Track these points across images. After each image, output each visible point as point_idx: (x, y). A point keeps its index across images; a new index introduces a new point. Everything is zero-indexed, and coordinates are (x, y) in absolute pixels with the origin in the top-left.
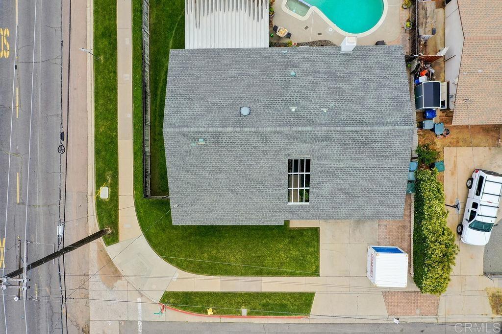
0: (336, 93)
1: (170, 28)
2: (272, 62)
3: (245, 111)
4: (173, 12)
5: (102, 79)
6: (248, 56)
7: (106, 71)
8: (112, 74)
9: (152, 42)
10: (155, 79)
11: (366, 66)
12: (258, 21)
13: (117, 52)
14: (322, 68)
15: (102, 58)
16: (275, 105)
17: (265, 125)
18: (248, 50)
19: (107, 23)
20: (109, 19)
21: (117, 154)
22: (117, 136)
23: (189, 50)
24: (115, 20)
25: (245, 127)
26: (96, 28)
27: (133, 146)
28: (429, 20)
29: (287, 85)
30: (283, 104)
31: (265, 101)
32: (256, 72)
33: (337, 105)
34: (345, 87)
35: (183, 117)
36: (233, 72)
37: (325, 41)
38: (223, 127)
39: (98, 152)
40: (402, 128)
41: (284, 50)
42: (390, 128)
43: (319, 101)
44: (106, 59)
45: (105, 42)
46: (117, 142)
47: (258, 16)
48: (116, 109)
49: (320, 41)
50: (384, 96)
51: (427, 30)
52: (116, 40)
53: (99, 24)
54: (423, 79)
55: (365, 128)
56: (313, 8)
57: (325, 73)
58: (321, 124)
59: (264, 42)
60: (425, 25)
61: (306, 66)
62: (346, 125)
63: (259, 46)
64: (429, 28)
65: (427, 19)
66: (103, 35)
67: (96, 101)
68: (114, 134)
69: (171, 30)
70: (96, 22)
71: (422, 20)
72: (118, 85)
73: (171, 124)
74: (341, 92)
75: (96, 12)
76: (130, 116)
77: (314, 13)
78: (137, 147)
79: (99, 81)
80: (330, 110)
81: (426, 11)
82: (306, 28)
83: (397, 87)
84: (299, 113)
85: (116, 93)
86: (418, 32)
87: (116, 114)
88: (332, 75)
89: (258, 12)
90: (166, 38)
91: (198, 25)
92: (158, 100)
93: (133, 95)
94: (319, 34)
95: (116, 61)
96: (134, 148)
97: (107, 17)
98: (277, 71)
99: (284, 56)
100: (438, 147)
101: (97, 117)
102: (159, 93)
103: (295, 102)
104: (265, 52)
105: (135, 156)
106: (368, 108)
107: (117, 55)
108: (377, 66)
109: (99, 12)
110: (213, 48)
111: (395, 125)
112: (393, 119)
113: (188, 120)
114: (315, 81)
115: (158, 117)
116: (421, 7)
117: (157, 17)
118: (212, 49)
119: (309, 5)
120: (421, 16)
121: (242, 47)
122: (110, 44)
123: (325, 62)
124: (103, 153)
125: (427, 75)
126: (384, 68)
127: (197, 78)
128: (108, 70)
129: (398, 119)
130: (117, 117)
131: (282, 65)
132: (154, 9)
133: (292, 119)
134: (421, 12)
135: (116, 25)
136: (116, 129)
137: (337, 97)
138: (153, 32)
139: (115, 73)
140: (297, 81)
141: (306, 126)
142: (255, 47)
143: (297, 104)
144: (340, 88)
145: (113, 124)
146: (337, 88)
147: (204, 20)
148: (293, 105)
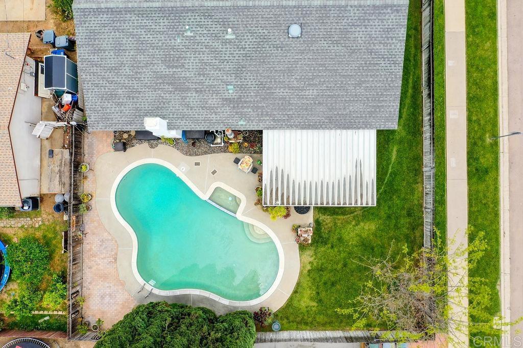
0: (173, 59)
1: (396, 175)
2: (258, 108)
3: (295, 30)
4: (391, 197)
5: (487, 111)
6: (290, 117)
7: (482, 122)
8: (474, 118)
9: (418, 159)
10: (415, 109)
11: (135, 100)
12: (277, 168)
13: (468, 148)
14: (193, 98)
15: (488, 140)
16: (254, 40)
17: (268, 10)
18: (290, 127)
19: (482, 187)
20: (478, 192)
21: (467, 13)
22: (467, 36)
23: (371, 128)
24: (470, 190)
25: (295, 7)
26: (496, 180)
27: (444, 23)
28: (57, 169)
29: (239, 71)
30: (243, 43)
31: (268, 46)
32: (280, 92)
33: (173, 41)
34: (162, 68)
35: (380, 24)
36: (311, 92)
37: (190, 155)
38: (325, 7)
39: (493, 15)
40: (88, 6)
41: (243, 125)
42: (103, 6)
43: (196, 47)
44: (481, 139)
45: (484, 162)
46: (466, 29)
47: (277, 174)
48: (468, 72)
49: (197, 155)
50: (112, 54)
51: (59, 157)
52: (469, 165)
53: (492, 187)
54: (67, 98)
55: (136, 5)
56: (205, 197)
57: (188, 89)
58: (193, 11)
59: (268, 137)
60: (61, 163)
61: (213, 101)
62: (161, 10)
63: (276, 132)
64: (57, 158)
65: (60, 171)
66: (486, 171)
67: (495, 83)
68: (470, 39)
69: (394, 174)
70: (496, 189)
71: (66, 170)
72: (465, 104)
73: (397, 11)
74: (169, 61)
75: (496, 202)
76: (450, 63)
77: (205, 193)
78: (440, 21)
79: (492, 110)
80: (181, 33)
81: (60, 181)
82: (214, 172)
83: (95, 68)
84: (223, 29)
85: (468, 93)
86: (71, 154)
87: (468, 65)
88: (180, 87)
89: (277, 179)
90: (400, 163)
91: (358, 165)
92: (411, 81)
93: (445, 90)
94: (197, 164)
95: (468, 137)
96: (444, 19)
97: (481, 195)
98: (252, 94)
99: (242, 116)
101: (495, 62)
102: (410, 91)
103: (228, 46)
104: (267, 123)
105: (443, 10)
106: (132, 35)
107: (468, 145)
108: (121, 100)
109: (492, 203)
110: (338, 131)
111: (97, 9)
112: (99, 19)
113: (373, 17)
114: (202, 78)
116: (67, 186)
117: (412, 192)
118: (339, 128)
119: (210, 202)
120: (67, 174)
121: (299, 131)
122: (477, 159)
123: (187, 106)
124: (486, 13)
125: (62, 106)
126: (112, 96)
127: (359, 84)
128: (479, 124)
129: (93, 19)
130: (467, 61)
131: (246, 102)
132: (416, 203)
133: (232, 20)
134: (66, 180)
135: (469, 184)
136: (469, 45)
137: (172, 53)
138: (417, 171)
139: (469, 120)
140: (225, 77)
141: (214, 8)
142: (282, 132)
143: (226, 42)
144: (169, 67)
145: (473, 52)
146: (173, 67)
147: (350, 171)
148: (230, 41)
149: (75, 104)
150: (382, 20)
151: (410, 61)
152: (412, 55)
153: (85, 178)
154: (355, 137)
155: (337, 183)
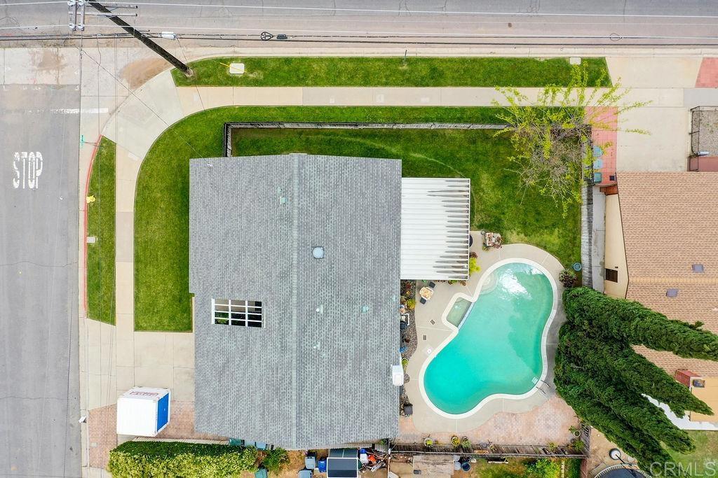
0: (340, 359)
1: (438, 155)
2: (382, 284)
3: (318, 253)
4: (458, 159)
5: (378, 68)
6: (390, 256)
7: (388, 73)
8: (384, 80)
9: (422, 133)
10: (376, 136)
11: (374, 394)
12: (434, 267)
13: (411, 86)
14: (372, 342)
15: (405, 67)
16: (325, 288)
17: (301, 276)
18: (398, 254)
19: (448, 74)
20: (453, 78)
21: (285, 85)
22: (307, 85)
23: (400, 183)
24: (451, 85)
25: (298, 253)
26: (443, 60)
27: (295, 107)
28: (431, 467)
29: (350, 301)
30: (327, 298)
31: (330, 276)
32: (369, 264)
33: (325, 360)
34: (347, 370)
35: (313, 178)
36: (370, 237)
37: (416, 344)
38: (298, 226)
39: (288, 61)
40: (294, 435)
41: (396, 297)
42: (294, 422)
43: (329, 340)
44: (403, 73)
45: (424, 70)
46: (300, 86)
47: (440, 267)
48: (340, 85)
49: (416, 338)
50: (334, 414)
51: (419, 464)
52: (427, 85)
53: (448, 64)
54: (364, 458)
55: (294, 392)
56: (455, 331)
57: (365, 346)
58: (300, 342)
59: (406, 274)
60: (426, 463)
61: (375, 324)
62: (298, 371)
63: (402, 267)
64: (421, 467)
65: (433, 464)
66: (434, 70)
67: (351, 60)
68: (310, 82)
69: (436, 155)
70: (451, 60)
71: (432, 458)
72: (371, 88)
73: (303, 163)
74: (341, 365)
75: (463, 61)
76: (332, 102)
77: (450, 332)
78: (293, 110)
79: (377, 64)
80: (318, 352)
81: (442, 464)
82: (433, 322)
83: (346, 430)
84: (315, 316)
85: (361, 85)
86: (418, 454)
87: (334, 85)
88: (363, 354)
89: (445, 267)
90: (426, 150)
91: (432, 193)
92: (350, 139)
93: (358, 107)
94: (425, 338)
95: (402, 85)
96: (291, 107)
97: (456, 75)
98: (369, 289)
99: (388, 298)
100: (287, 473)
101: (332, 60)
102: (358, 140)
103: (329, 311)
104: (394, 275)
105: (281, 108)
106: (319, 396)
107: (409, 86)
108: (373, 407)
109: (464, 64)
110: (402, 211)
111: (297, 426)
112: (305, 425)
113: (308, 184)
114: (355, 334)
115: (329, 138)
116: (447, 457)
117: (453, 139)
118: (400, 211)
119: (460, 326)
120: (436, 457)
121: (402, 247)
122: (422, 78)
123: (379, 347)
124: (286, 68)
125: (370, 462)
126: (370, 415)
127: (363, 194)
128: (390, 75)
129: (305, 430)
130: (331, 85)
131: (377, 295)
132: (463, 135)
133: (307, 308)
134: (442, 458)
135: (445, 86)
136: (316, 84)
137: (334, 361)
138: (434, 134)
139: (386, 84)
140: (356, 313)
141: (298, 324)
142: (402, 263)
143: (326, 314)
144: (346, 363)
145: (322, 80)
146: (346, 360)
147: (437, 202)
148: (326, 309)
149: (370, 451)
150: (311, 177)
151: (331, 139)
152: (325, 137)
153: (436, 442)
154: (407, 196)
155: (449, 213)
